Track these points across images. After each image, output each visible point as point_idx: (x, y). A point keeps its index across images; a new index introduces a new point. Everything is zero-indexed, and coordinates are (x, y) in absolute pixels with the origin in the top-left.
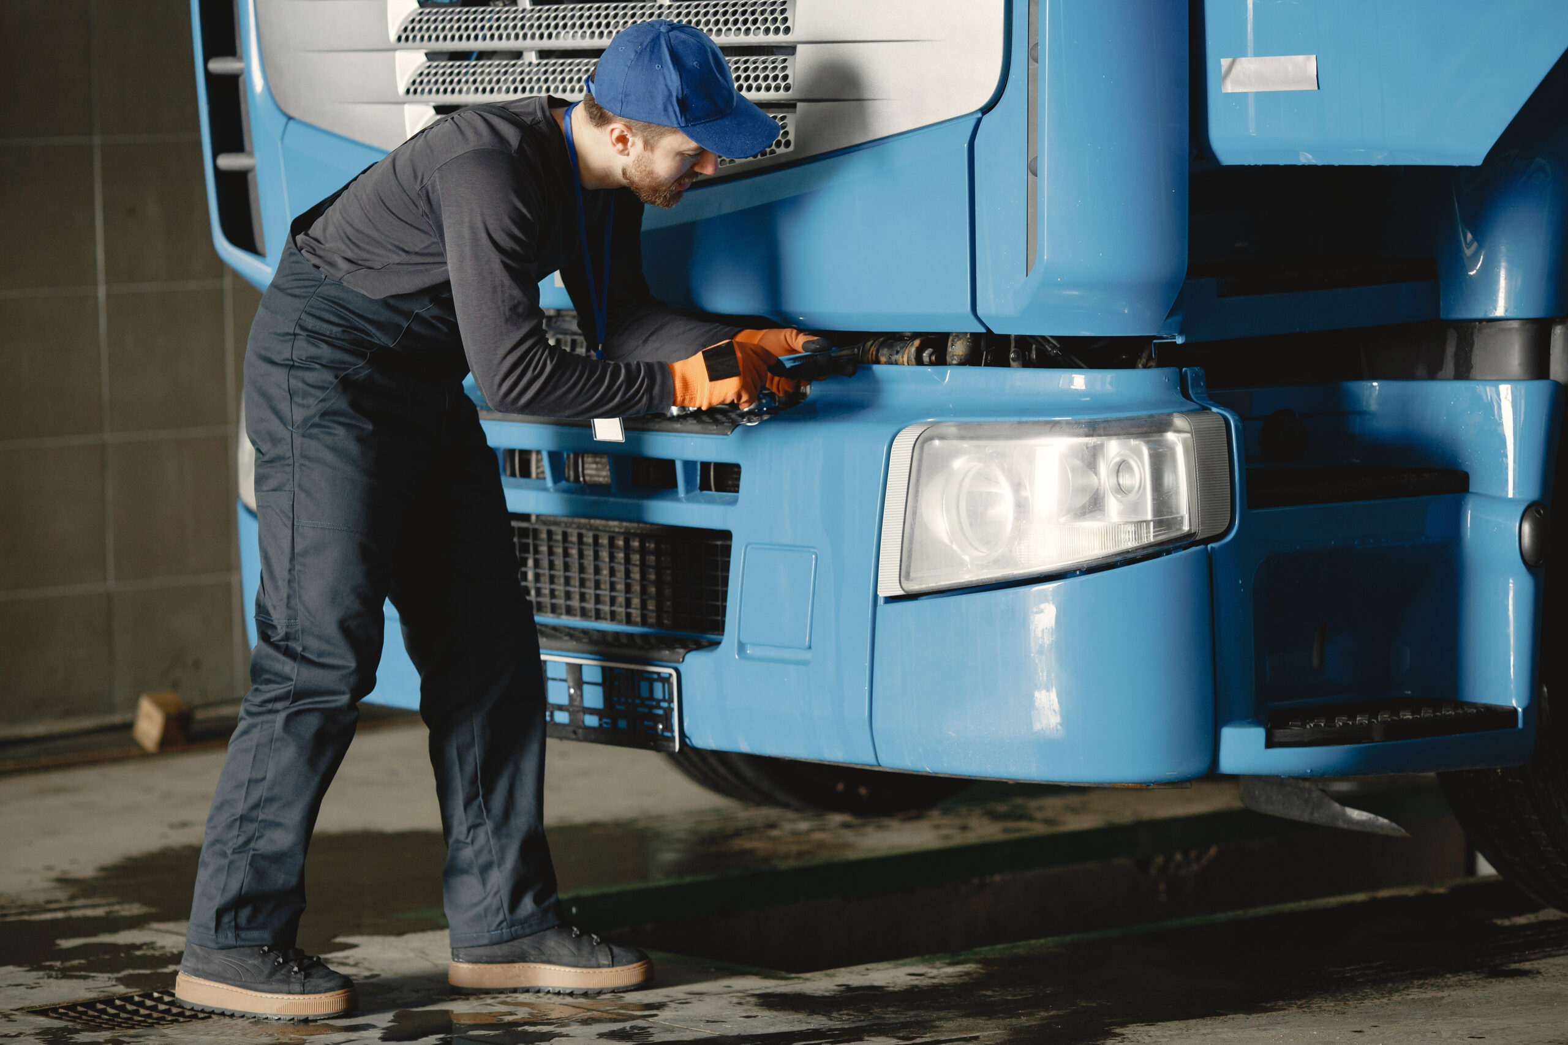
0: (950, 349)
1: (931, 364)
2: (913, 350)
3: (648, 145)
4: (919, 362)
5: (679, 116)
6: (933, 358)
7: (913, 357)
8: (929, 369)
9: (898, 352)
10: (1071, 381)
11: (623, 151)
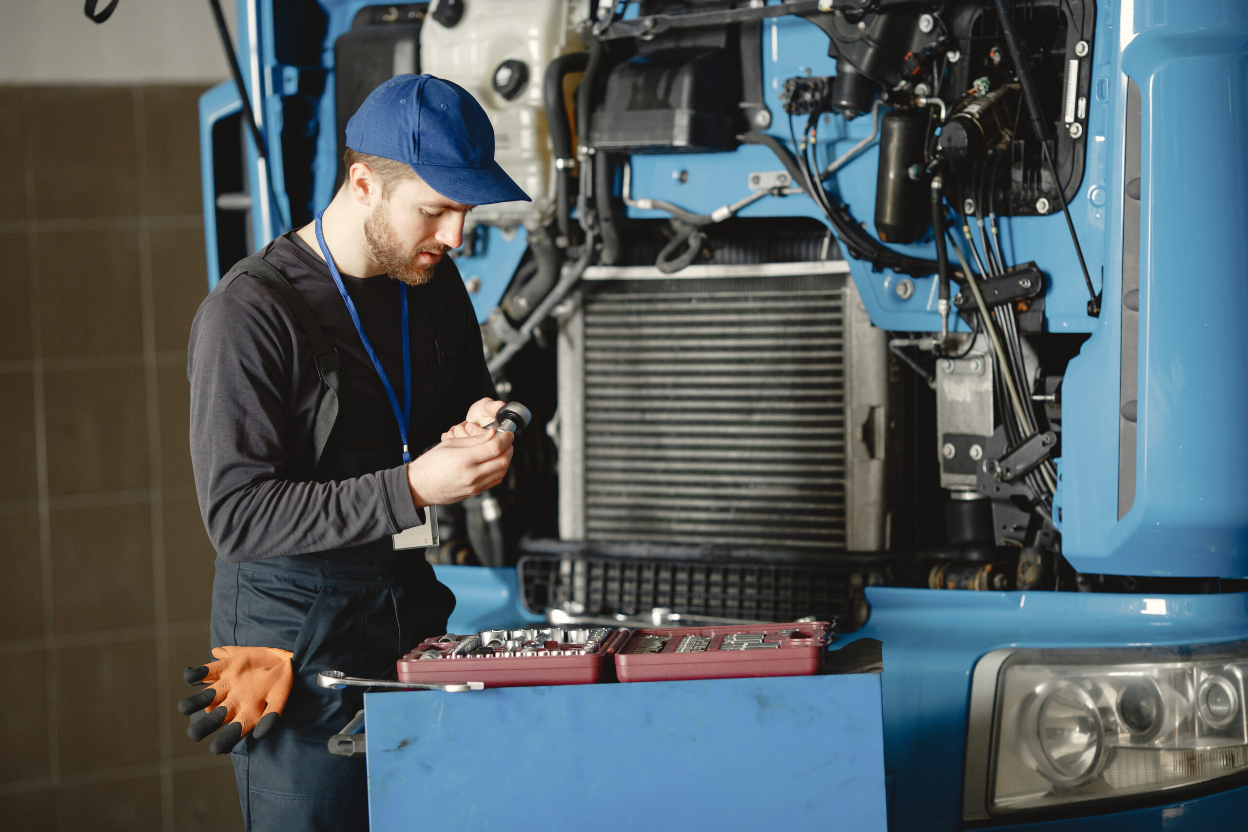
0: (1020, 575)
1: (1003, 589)
2: (985, 574)
3: (386, 193)
4: (991, 587)
5: (412, 150)
6: (1005, 583)
7: (985, 582)
8: (1003, 595)
9: (967, 578)
10: (1144, 606)
11: (362, 198)
